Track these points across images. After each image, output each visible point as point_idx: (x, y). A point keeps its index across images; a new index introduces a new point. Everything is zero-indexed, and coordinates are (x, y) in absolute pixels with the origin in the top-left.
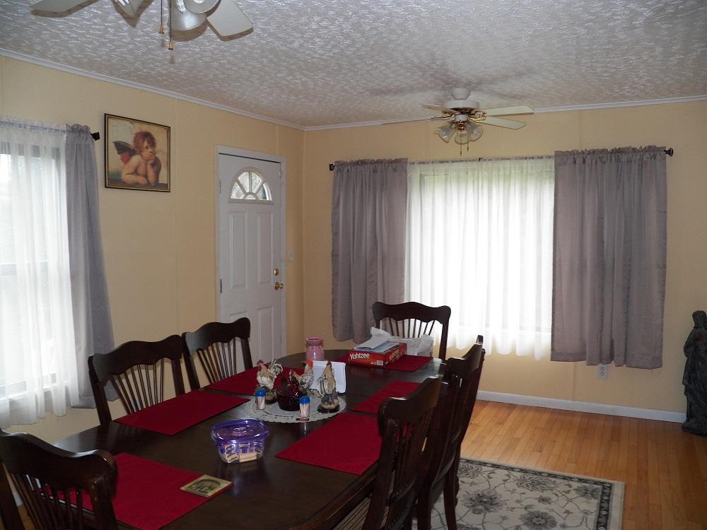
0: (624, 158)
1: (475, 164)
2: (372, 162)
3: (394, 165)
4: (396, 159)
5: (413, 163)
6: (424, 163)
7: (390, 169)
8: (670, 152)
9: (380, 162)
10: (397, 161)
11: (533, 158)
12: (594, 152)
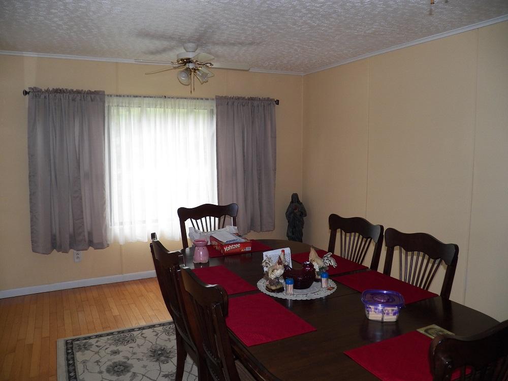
0: (256, 103)
1: (162, 101)
2: (71, 92)
3: (92, 96)
4: (95, 91)
5: (111, 96)
6: (120, 96)
7: (89, 98)
8: (277, 102)
9: (78, 92)
10: (96, 93)
11: (202, 99)
12: (238, 98)
